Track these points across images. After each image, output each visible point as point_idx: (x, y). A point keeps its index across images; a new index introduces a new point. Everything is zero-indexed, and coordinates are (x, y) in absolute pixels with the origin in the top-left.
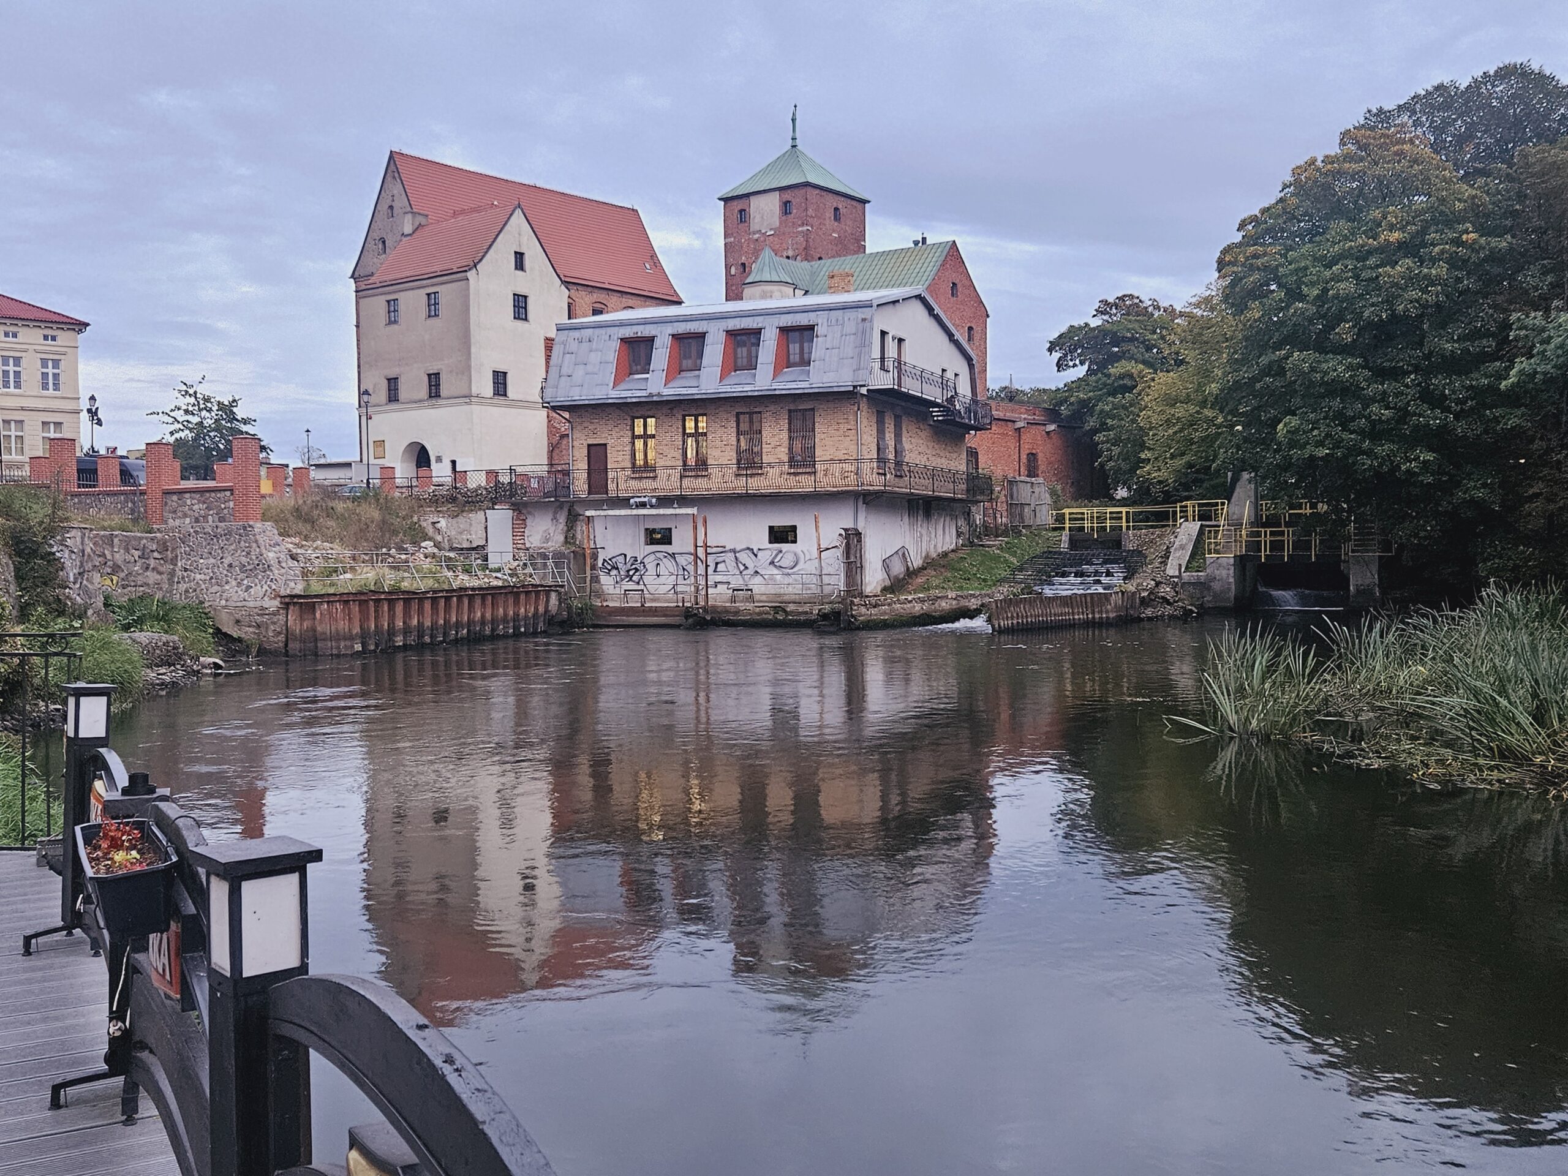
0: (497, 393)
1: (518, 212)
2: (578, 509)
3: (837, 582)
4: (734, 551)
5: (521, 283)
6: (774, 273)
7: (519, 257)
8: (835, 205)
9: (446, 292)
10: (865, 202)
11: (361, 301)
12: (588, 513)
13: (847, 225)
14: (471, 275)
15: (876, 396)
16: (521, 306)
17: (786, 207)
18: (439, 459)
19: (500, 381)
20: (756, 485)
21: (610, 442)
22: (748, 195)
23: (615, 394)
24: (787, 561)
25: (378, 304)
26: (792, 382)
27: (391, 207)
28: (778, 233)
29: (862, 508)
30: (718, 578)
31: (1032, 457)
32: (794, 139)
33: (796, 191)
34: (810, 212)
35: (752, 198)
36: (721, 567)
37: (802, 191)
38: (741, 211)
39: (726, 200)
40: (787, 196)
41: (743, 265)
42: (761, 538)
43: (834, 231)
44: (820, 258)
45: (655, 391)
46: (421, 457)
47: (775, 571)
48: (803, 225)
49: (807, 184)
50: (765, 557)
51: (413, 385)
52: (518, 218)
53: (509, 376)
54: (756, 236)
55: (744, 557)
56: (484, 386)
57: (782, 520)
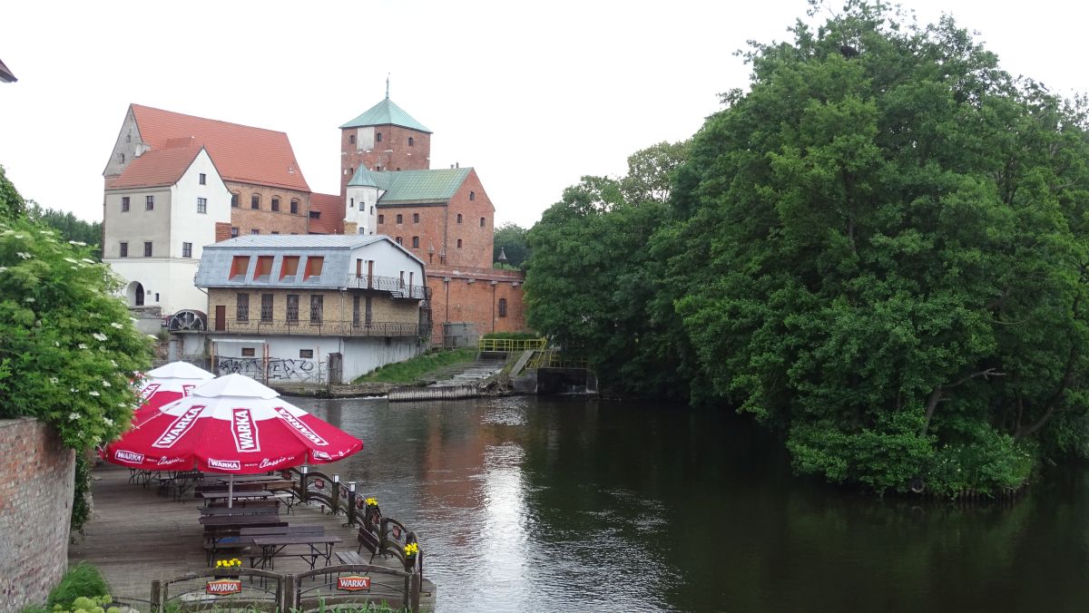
0: (185, 256)
1: (203, 151)
2: (209, 337)
3: (326, 379)
4: (284, 361)
5: (203, 191)
6: (365, 180)
7: (203, 176)
8: (410, 136)
9: (158, 197)
10: (429, 133)
11: (108, 196)
12: (214, 340)
13: (418, 148)
14: (173, 188)
15: (351, 291)
16: (202, 204)
17: (378, 137)
18: (149, 292)
19: (188, 249)
20: (294, 330)
21: (227, 305)
22: (356, 127)
23: (229, 283)
24: (307, 367)
25: (117, 200)
26: (310, 284)
27: (129, 136)
28: (373, 152)
29: (343, 343)
30: (276, 374)
31: (503, 301)
32: (387, 93)
33: (384, 128)
34: (393, 141)
35: (358, 129)
36: (277, 368)
37: (388, 128)
38: (352, 137)
39: (344, 129)
40: (380, 130)
41: (352, 169)
42: (295, 355)
43: (408, 152)
44: (398, 169)
45: (248, 283)
46: (139, 290)
47: (302, 371)
48: (387, 149)
49: (391, 125)
50: (298, 364)
51: (136, 247)
52: (203, 154)
53: (193, 246)
54: (360, 153)
55: (287, 364)
56: (177, 251)
57: (307, 346)
